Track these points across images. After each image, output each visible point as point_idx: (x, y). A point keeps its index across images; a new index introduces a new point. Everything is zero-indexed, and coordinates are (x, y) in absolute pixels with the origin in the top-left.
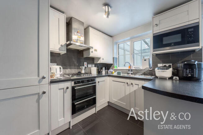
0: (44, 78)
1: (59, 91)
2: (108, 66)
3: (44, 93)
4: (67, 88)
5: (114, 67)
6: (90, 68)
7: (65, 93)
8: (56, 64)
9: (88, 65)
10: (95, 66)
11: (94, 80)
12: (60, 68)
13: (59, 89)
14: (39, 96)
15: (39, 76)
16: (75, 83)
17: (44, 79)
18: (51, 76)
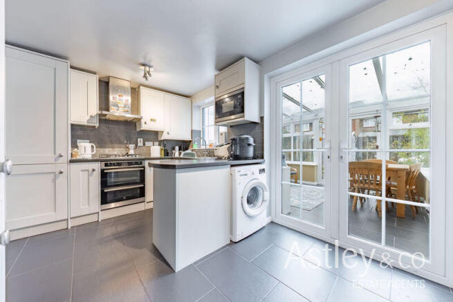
0: (61, 156)
1: (81, 173)
2: (184, 145)
3: (61, 173)
4: (94, 170)
5: (192, 146)
6: (149, 147)
7: (91, 176)
8: (88, 141)
9: (146, 143)
10: (160, 145)
11: (141, 163)
12: (92, 147)
13: (82, 171)
14: (55, 176)
15: (55, 154)
16: (106, 165)
17: (61, 158)
18: (72, 155)
